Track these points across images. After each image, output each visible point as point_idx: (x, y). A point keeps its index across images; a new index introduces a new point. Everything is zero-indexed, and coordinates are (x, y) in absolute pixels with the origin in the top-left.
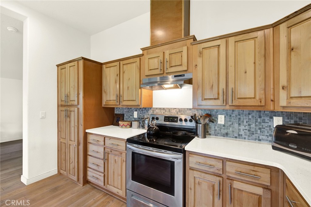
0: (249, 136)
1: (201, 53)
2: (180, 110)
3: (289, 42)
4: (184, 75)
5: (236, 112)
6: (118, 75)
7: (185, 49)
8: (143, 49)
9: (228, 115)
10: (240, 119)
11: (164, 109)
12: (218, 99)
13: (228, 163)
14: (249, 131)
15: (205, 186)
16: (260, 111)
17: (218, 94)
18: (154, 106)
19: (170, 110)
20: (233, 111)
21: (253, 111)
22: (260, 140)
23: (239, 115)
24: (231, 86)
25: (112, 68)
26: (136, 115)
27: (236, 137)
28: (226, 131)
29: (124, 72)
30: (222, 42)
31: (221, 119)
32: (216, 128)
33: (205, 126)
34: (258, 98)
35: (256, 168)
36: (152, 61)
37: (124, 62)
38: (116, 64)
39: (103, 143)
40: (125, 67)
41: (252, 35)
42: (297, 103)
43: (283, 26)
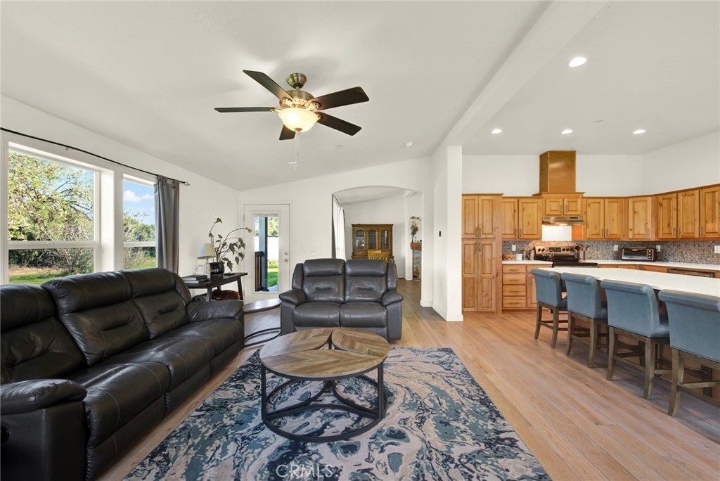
1: (589, 205)
2: (559, 243)
3: (634, 209)
4: (577, 218)
5: (596, 243)
6: (516, 212)
7: (579, 200)
11: (544, 242)
12: (599, 234)
17: (599, 231)
24: (606, 227)
25: (507, 204)
26: (514, 248)
30: (602, 201)
34: (618, 234)
36: (553, 204)
37: (524, 200)
38: (513, 200)
39: (524, 271)
40: (524, 204)
41: (616, 200)
42: (637, 237)
43: (630, 200)
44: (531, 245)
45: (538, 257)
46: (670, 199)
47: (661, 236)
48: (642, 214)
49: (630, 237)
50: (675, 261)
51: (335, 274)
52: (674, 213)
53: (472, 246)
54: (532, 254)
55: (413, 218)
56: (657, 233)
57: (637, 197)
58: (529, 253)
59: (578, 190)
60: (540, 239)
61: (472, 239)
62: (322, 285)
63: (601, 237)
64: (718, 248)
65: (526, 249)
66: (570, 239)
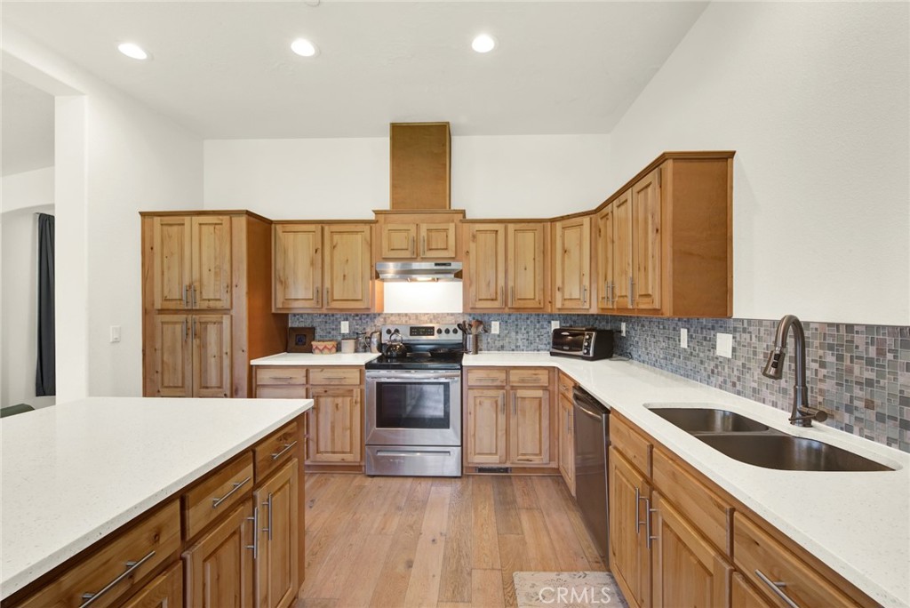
0: (527, 347)
1: (474, 237)
2: (436, 317)
3: (563, 244)
4: (450, 265)
5: (513, 318)
6: (319, 251)
7: (452, 227)
8: (377, 213)
9: (504, 323)
10: (517, 325)
11: (406, 315)
12: (496, 299)
13: (512, 372)
14: (528, 340)
15: (487, 403)
16: (538, 315)
17: (496, 293)
18: (386, 311)
19: (417, 316)
20: (510, 315)
21: (532, 315)
22: (538, 350)
23: (517, 320)
24: (511, 284)
25: (300, 235)
26: (345, 327)
27: (513, 350)
28: (501, 343)
29: (334, 247)
30: (499, 227)
31: (495, 327)
32: (489, 340)
33: (477, 338)
34: (537, 299)
35: (537, 372)
36: (398, 234)
37: (336, 228)
38: (312, 227)
39: (303, 380)
40: (336, 237)
41: (532, 225)
42: (568, 305)
43: (559, 225)
48: (574, 252)
49: (559, 305)
52: (610, 250)
53: (178, 327)
54: (375, 340)
57: (569, 217)
58: (370, 338)
59: (455, 205)
60: (369, 308)
63: (498, 304)
64: (684, 332)
65: (369, 330)
66: (460, 309)
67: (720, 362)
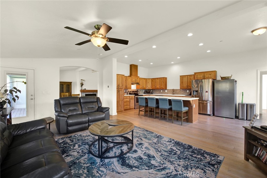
3: (148, 81)
4: (136, 83)
7: (139, 78)
36: (134, 79)
38: (125, 77)
39: (129, 98)
41: (145, 79)
43: (147, 79)
44: (128, 91)
45: (130, 94)
46: (154, 80)
47: (153, 88)
48: (149, 83)
49: (147, 88)
50: (154, 94)
51: (77, 103)
52: (155, 83)
54: (129, 93)
55: (82, 80)
56: (152, 88)
59: (138, 76)
60: (131, 89)
61: (119, 88)
62: (71, 108)
63: (142, 88)
64: (162, 91)
65: (127, 92)
66: (136, 89)
67: (166, 92)
